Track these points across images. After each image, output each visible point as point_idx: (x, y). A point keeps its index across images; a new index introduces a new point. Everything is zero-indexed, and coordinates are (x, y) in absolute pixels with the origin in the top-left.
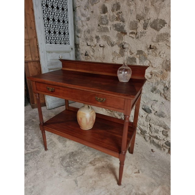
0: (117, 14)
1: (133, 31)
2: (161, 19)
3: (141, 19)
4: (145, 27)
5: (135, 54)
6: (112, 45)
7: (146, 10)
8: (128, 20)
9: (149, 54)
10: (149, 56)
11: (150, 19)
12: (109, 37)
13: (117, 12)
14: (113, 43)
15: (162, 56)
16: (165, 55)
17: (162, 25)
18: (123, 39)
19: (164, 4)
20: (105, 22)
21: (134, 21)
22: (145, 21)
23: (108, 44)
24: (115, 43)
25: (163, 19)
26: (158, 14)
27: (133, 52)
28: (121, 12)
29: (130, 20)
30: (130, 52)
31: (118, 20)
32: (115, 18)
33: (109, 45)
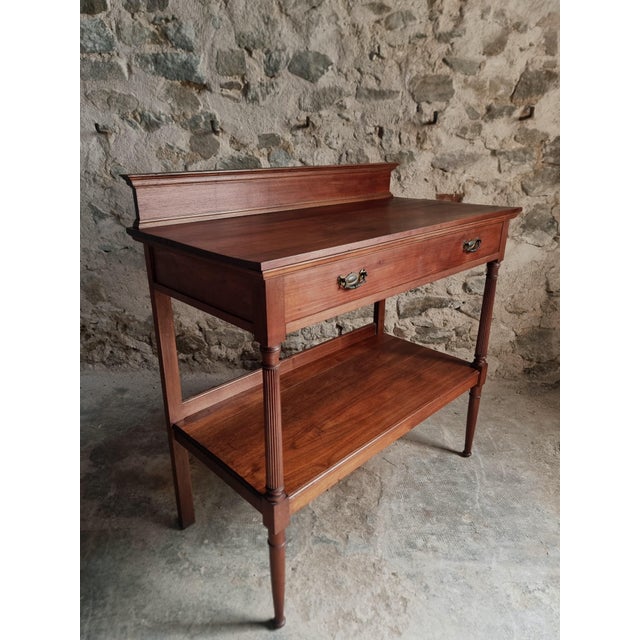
0: (153, 23)
1: (234, 81)
2: (318, 53)
3: (254, 48)
4: (272, 71)
5: (252, 146)
6: (151, 125)
7: (266, 24)
8: (208, 46)
9: (296, 143)
10: (299, 148)
11: (284, 49)
12: (130, 96)
13: (153, 16)
14: (153, 118)
15: (334, 146)
16: (340, 142)
17: (322, 69)
18: (198, 104)
19: (320, 15)
20: (95, 43)
21: (232, 51)
22: (268, 52)
23: (130, 122)
24: (163, 117)
25: (322, 53)
26: (307, 38)
27: (245, 141)
28: (170, 18)
29: (217, 46)
30: (233, 141)
31: (160, 43)
32: (147, 33)
33: (135, 127)
